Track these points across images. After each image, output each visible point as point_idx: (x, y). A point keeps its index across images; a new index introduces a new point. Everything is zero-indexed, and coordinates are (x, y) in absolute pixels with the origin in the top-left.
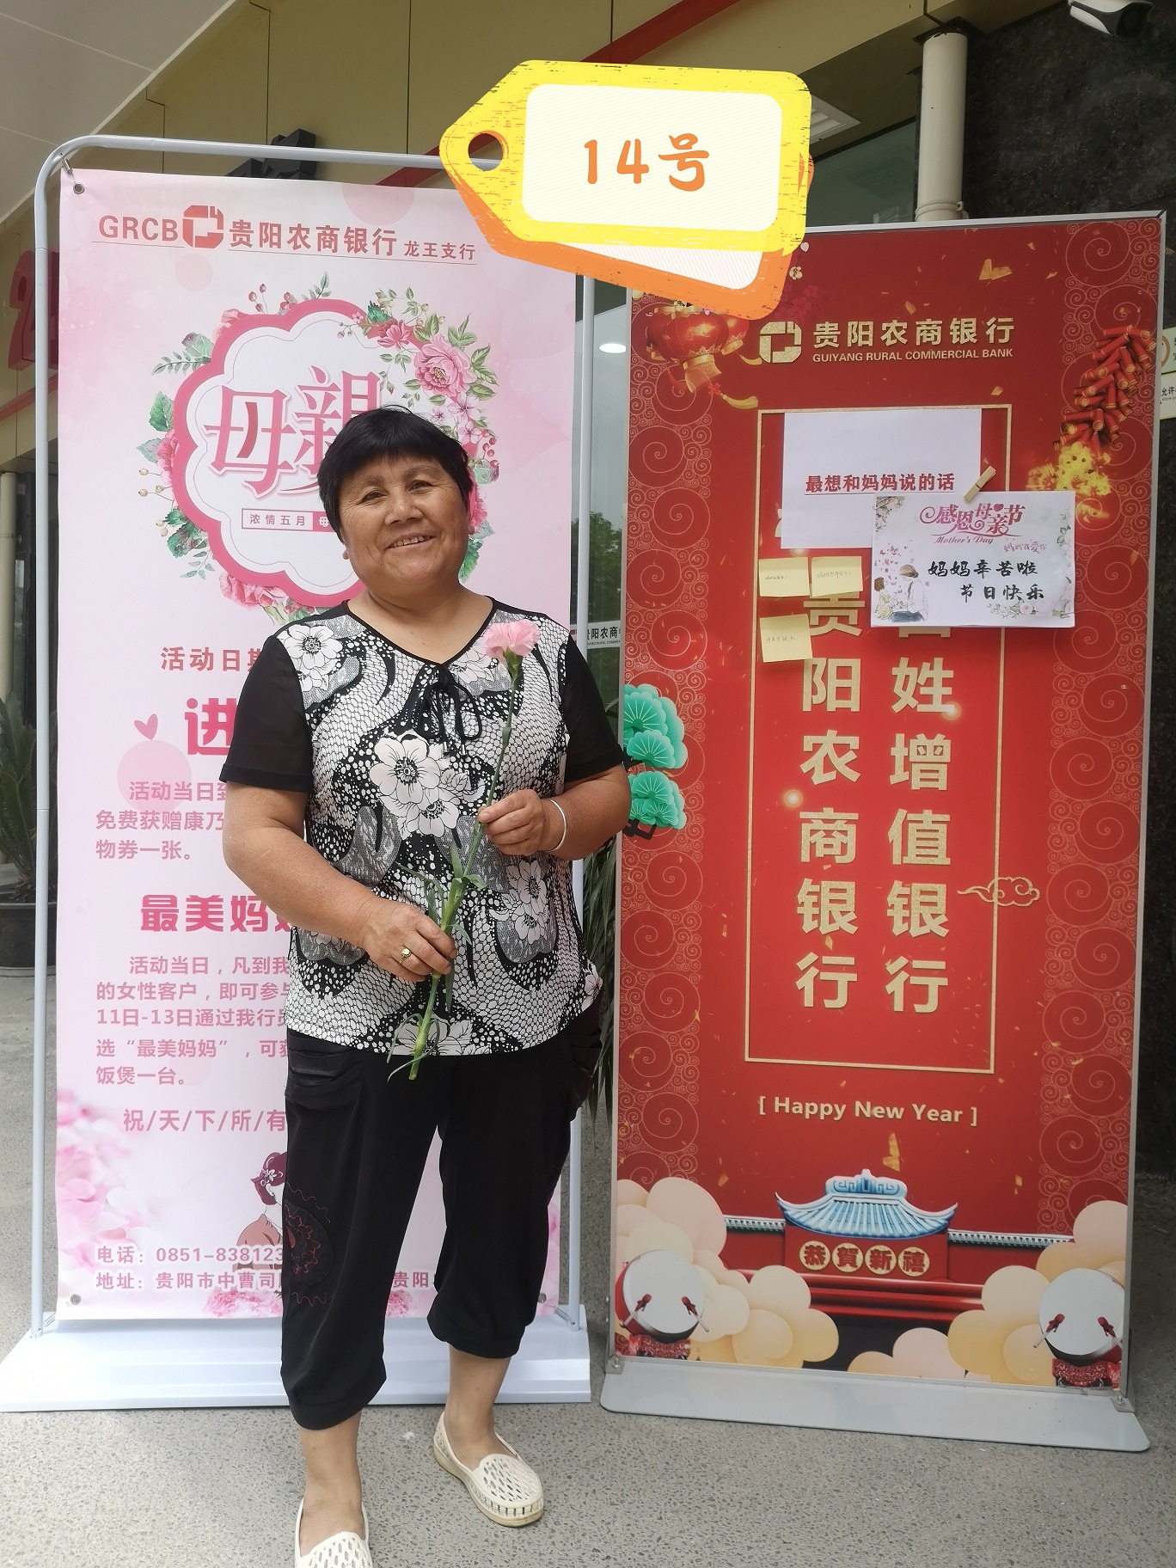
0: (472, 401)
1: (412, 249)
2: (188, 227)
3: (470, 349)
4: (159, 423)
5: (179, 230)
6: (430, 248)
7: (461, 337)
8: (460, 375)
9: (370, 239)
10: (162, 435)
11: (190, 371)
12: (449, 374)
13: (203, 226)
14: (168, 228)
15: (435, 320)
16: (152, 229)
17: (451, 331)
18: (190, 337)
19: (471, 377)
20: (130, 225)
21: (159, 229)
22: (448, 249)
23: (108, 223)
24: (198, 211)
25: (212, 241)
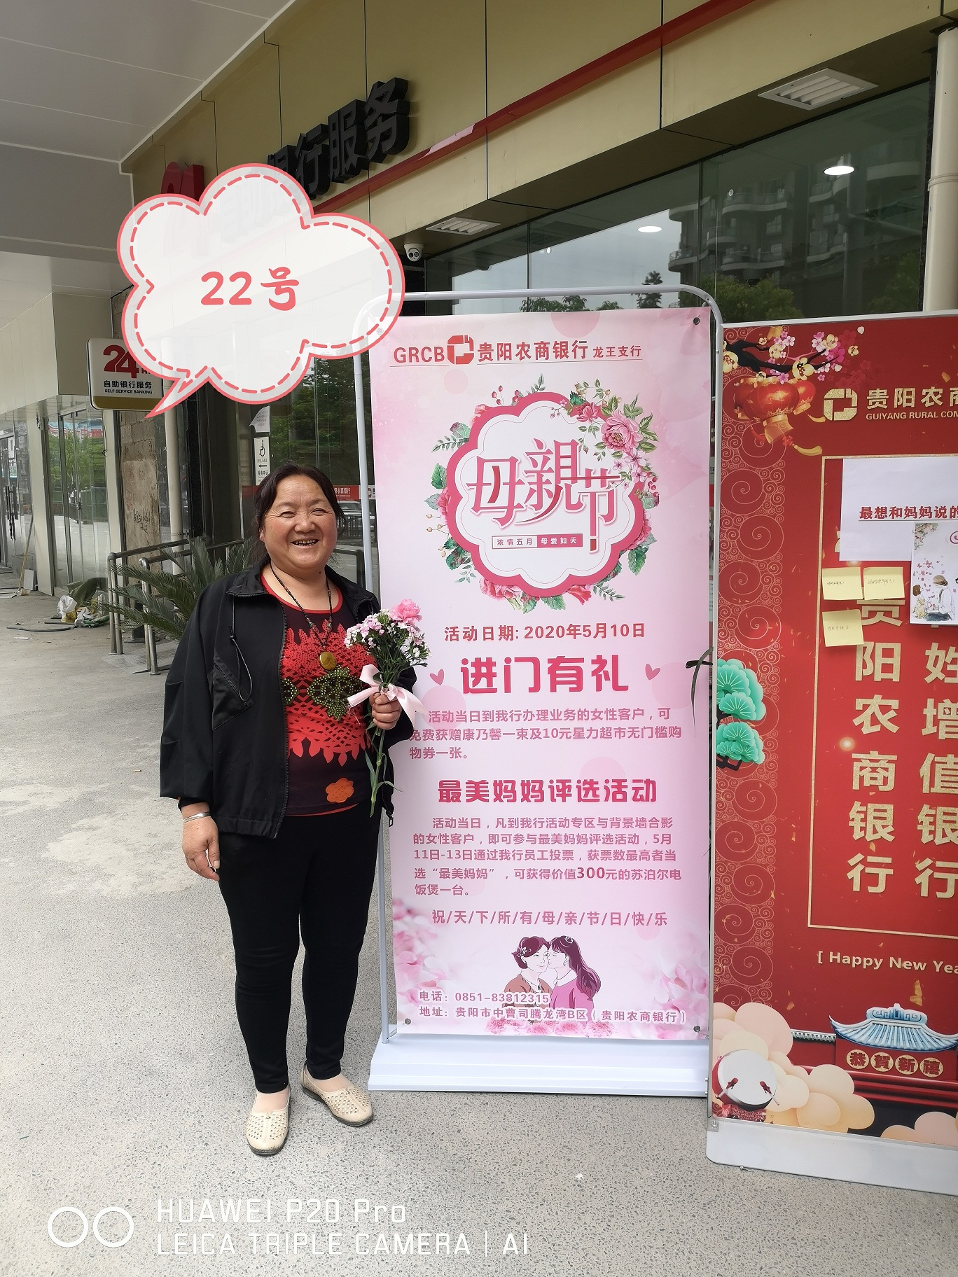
0: (641, 453)
1: (598, 352)
2: (451, 350)
3: (639, 419)
4: (438, 483)
5: (445, 353)
6: (611, 350)
7: (633, 410)
8: (632, 437)
9: (570, 348)
10: (440, 491)
11: (456, 448)
12: (625, 436)
13: (461, 349)
14: (438, 351)
15: (615, 400)
16: (427, 355)
17: (626, 407)
18: (455, 426)
19: (640, 437)
20: (414, 354)
21: (432, 354)
22: (623, 350)
23: (400, 353)
24: (457, 340)
25: (467, 359)
